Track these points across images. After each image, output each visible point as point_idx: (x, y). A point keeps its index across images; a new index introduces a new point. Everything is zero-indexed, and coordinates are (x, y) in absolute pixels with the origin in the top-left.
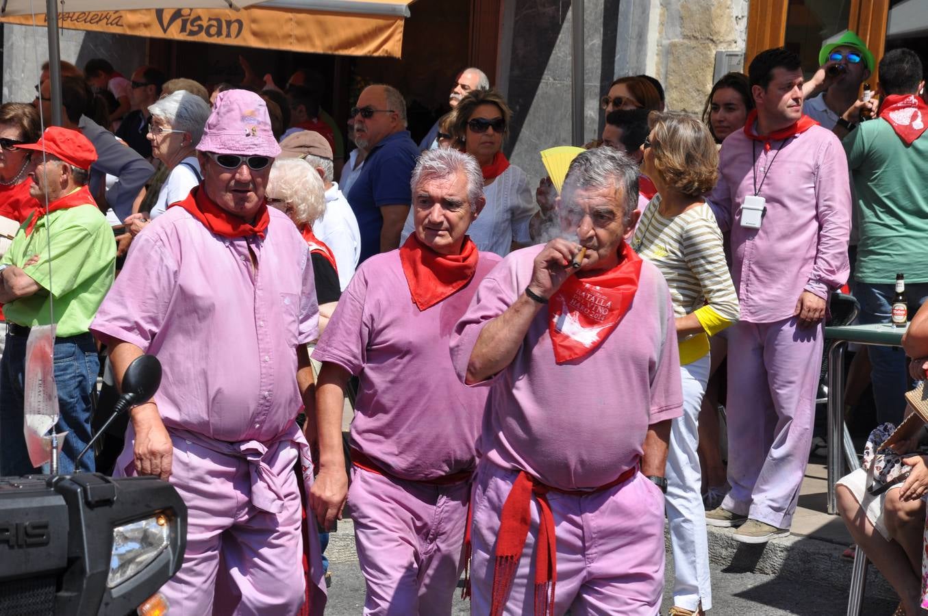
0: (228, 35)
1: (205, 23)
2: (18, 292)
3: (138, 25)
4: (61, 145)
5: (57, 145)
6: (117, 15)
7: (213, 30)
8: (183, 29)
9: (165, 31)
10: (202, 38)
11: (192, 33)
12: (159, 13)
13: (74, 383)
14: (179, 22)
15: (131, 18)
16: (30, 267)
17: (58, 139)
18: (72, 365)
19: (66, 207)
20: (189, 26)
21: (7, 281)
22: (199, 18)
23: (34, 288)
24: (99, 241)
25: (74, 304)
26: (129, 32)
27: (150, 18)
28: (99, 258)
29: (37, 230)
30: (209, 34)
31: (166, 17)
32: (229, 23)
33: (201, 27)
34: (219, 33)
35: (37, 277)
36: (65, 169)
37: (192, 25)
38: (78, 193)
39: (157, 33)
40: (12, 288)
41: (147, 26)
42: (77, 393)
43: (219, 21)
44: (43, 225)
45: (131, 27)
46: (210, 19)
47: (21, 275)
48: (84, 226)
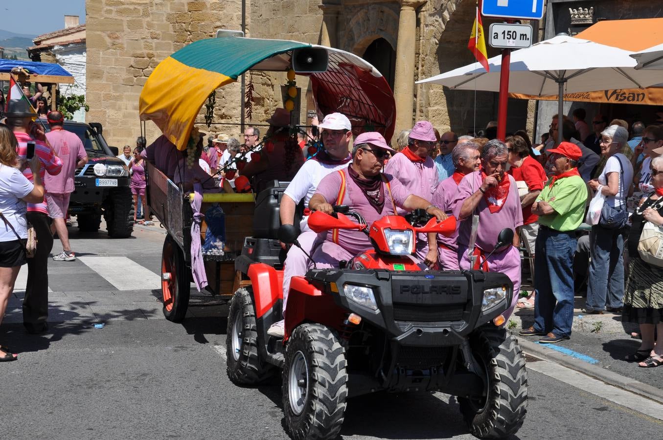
0: (638, 100)
1: (627, 96)
2: (545, 212)
3: (596, 98)
4: (566, 150)
5: (565, 150)
6: (588, 94)
7: (631, 98)
8: (617, 99)
9: (608, 100)
10: (626, 102)
11: (621, 100)
12: (606, 92)
13: (566, 251)
14: (615, 96)
15: (593, 95)
16: (551, 202)
17: (565, 147)
18: (565, 243)
19: (567, 176)
20: (619, 97)
21: (541, 207)
22: (624, 93)
23: (552, 211)
24: (581, 192)
26: (592, 101)
27: (602, 94)
28: (580, 199)
29: (554, 186)
30: (628, 100)
31: (609, 94)
32: (638, 95)
33: (625, 97)
34: (633, 100)
35: (554, 206)
36: (568, 161)
37: (621, 96)
38: (572, 171)
39: (605, 101)
40: (543, 210)
41: (600, 98)
42: (567, 255)
43: (634, 94)
44: (557, 184)
45: (593, 99)
46: (630, 94)
47: (547, 205)
48: (575, 185)
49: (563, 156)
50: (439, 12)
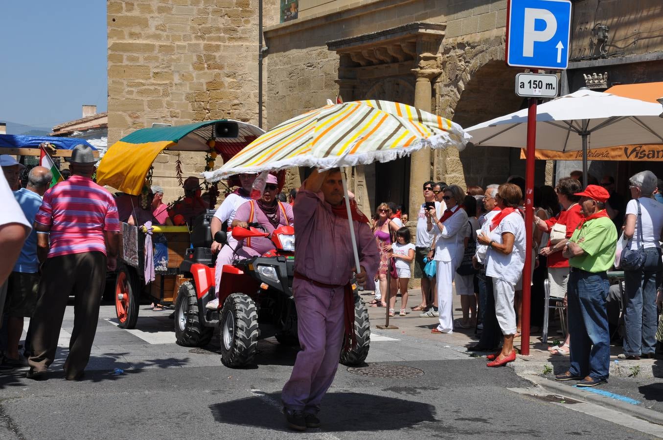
0: (658, 157)
1: (647, 153)
2: (576, 253)
3: (616, 156)
4: (593, 193)
5: (592, 193)
6: (607, 153)
7: (651, 156)
8: (636, 156)
9: (628, 158)
10: (646, 159)
11: (640, 158)
12: (626, 149)
13: (599, 293)
14: (635, 153)
15: (613, 153)
16: (581, 243)
17: (591, 189)
18: (597, 285)
19: (596, 218)
20: (639, 155)
21: (571, 249)
22: (644, 151)
23: (582, 252)
24: (610, 232)
25: (598, 259)
26: (612, 159)
27: (622, 152)
28: (610, 239)
30: (648, 157)
31: (629, 152)
32: (658, 152)
33: (645, 155)
34: (653, 157)
35: (584, 247)
36: (594, 204)
37: (641, 154)
38: (601, 212)
39: (624, 158)
40: (573, 252)
41: (620, 156)
42: (600, 297)
43: (653, 151)
44: (586, 226)
45: (612, 157)
46: (649, 151)
47: (577, 246)
48: (604, 226)
49: (589, 198)
50: (454, 82)
